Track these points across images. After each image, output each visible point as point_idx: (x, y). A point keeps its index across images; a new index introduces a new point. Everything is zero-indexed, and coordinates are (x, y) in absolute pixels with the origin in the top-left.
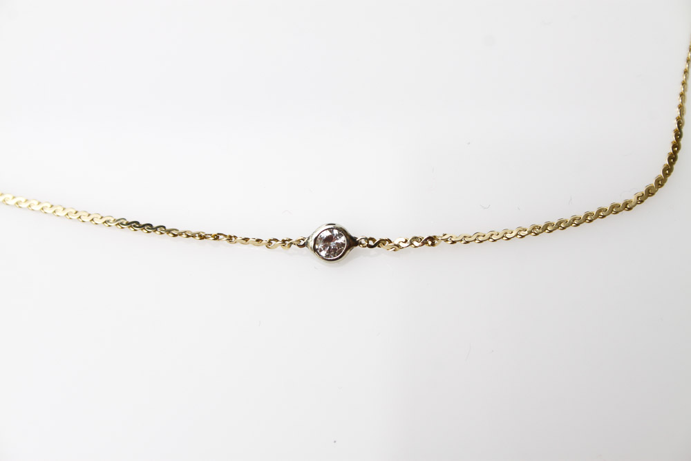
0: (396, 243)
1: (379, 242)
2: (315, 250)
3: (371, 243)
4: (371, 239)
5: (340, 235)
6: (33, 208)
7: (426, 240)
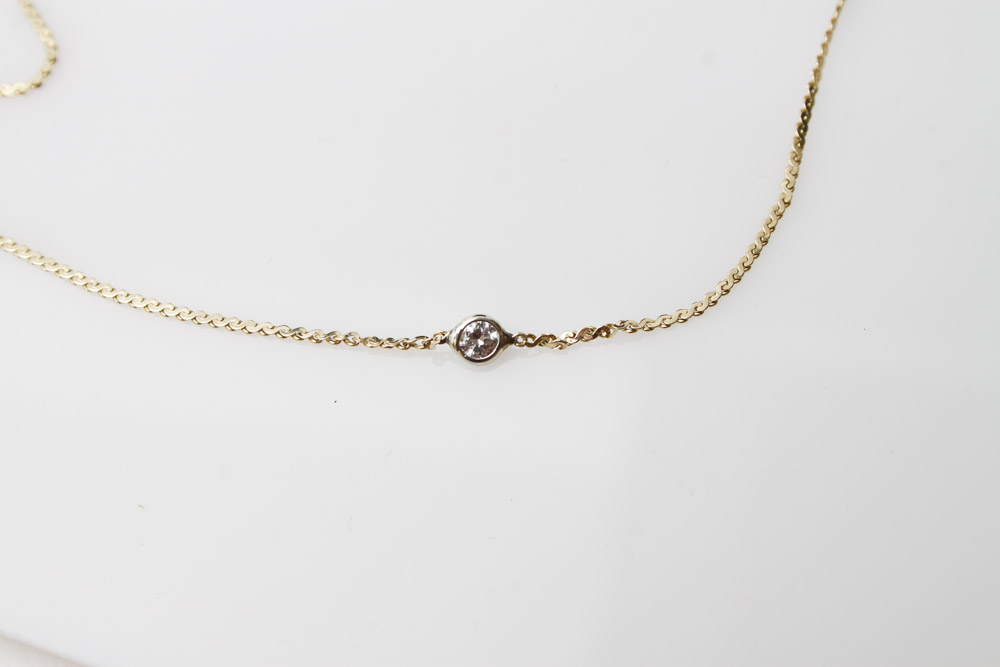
0: (562, 338)
1: (539, 339)
2: (458, 348)
3: (530, 341)
4: (531, 336)
5: (491, 330)
6: (134, 304)
7: (599, 330)
